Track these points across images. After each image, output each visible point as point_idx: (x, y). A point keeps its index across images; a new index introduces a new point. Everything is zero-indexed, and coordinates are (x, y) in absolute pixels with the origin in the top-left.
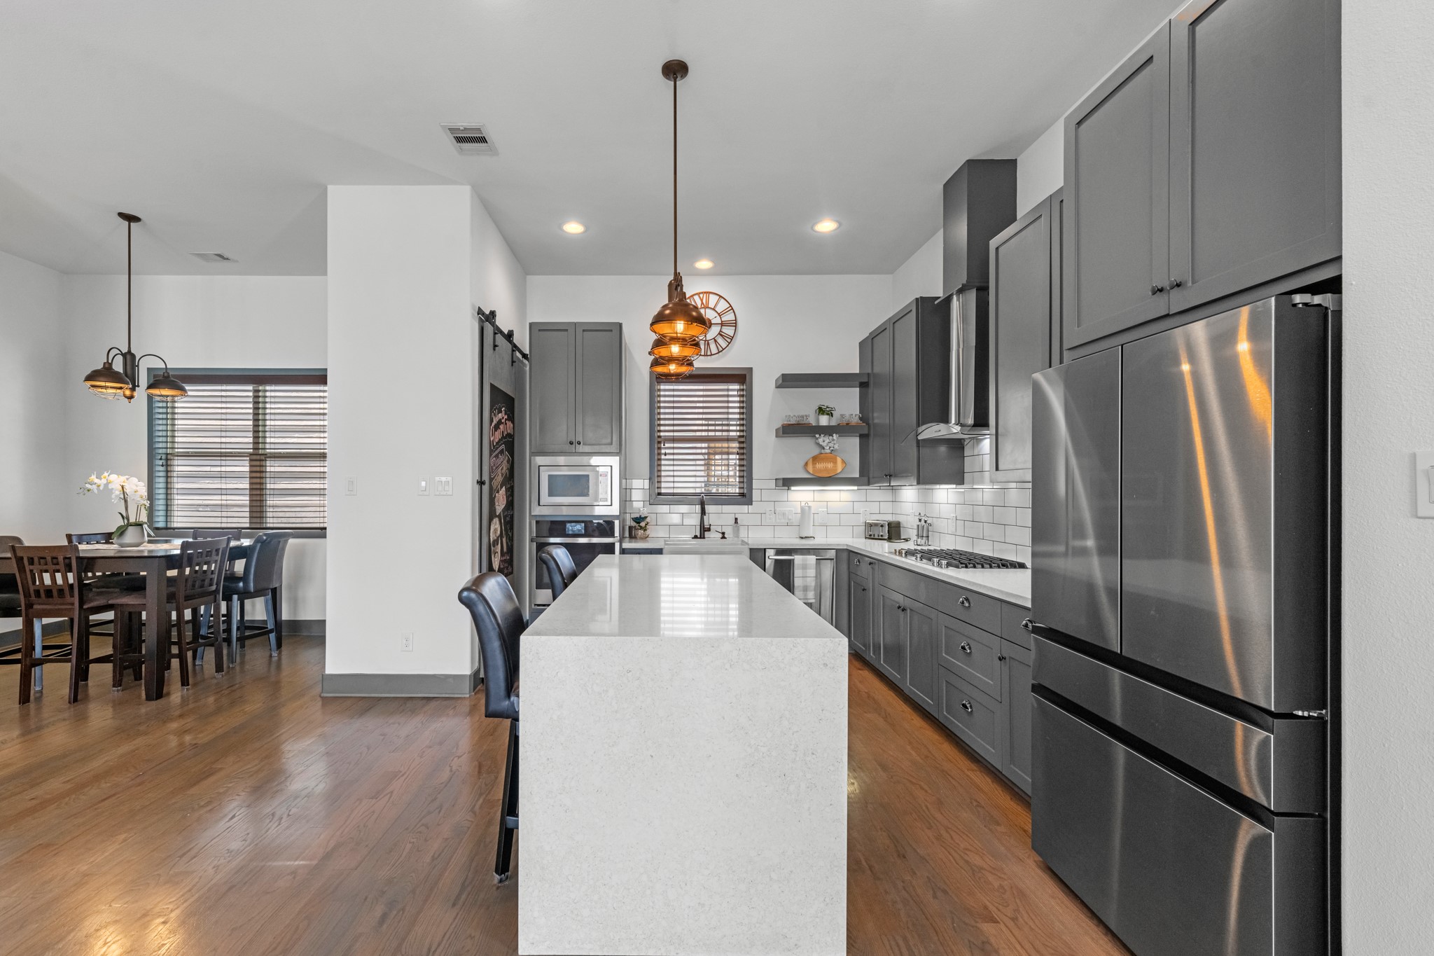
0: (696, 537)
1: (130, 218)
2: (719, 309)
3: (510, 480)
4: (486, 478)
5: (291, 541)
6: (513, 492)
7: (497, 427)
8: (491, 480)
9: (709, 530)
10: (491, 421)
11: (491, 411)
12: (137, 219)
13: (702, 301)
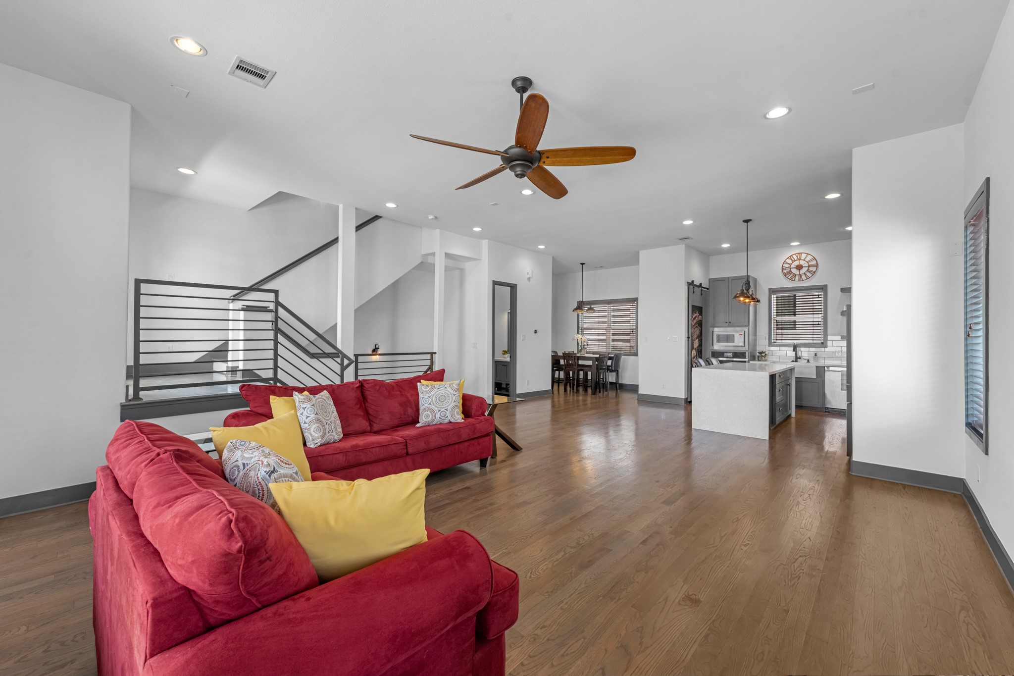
0: (793, 361)
1: (582, 264)
2: (807, 260)
3: (700, 337)
4: (690, 336)
5: (623, 357)
6: (701, 342)
7: (694, 319)
8: (692, 337)
9: (800, 358)
10: (692, 317)
11: (692, 314)
12: (584, 264)
13: (797, 257)
